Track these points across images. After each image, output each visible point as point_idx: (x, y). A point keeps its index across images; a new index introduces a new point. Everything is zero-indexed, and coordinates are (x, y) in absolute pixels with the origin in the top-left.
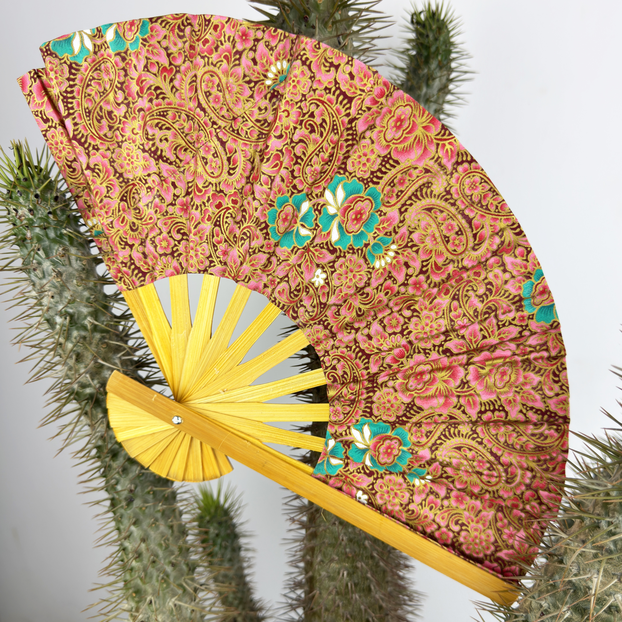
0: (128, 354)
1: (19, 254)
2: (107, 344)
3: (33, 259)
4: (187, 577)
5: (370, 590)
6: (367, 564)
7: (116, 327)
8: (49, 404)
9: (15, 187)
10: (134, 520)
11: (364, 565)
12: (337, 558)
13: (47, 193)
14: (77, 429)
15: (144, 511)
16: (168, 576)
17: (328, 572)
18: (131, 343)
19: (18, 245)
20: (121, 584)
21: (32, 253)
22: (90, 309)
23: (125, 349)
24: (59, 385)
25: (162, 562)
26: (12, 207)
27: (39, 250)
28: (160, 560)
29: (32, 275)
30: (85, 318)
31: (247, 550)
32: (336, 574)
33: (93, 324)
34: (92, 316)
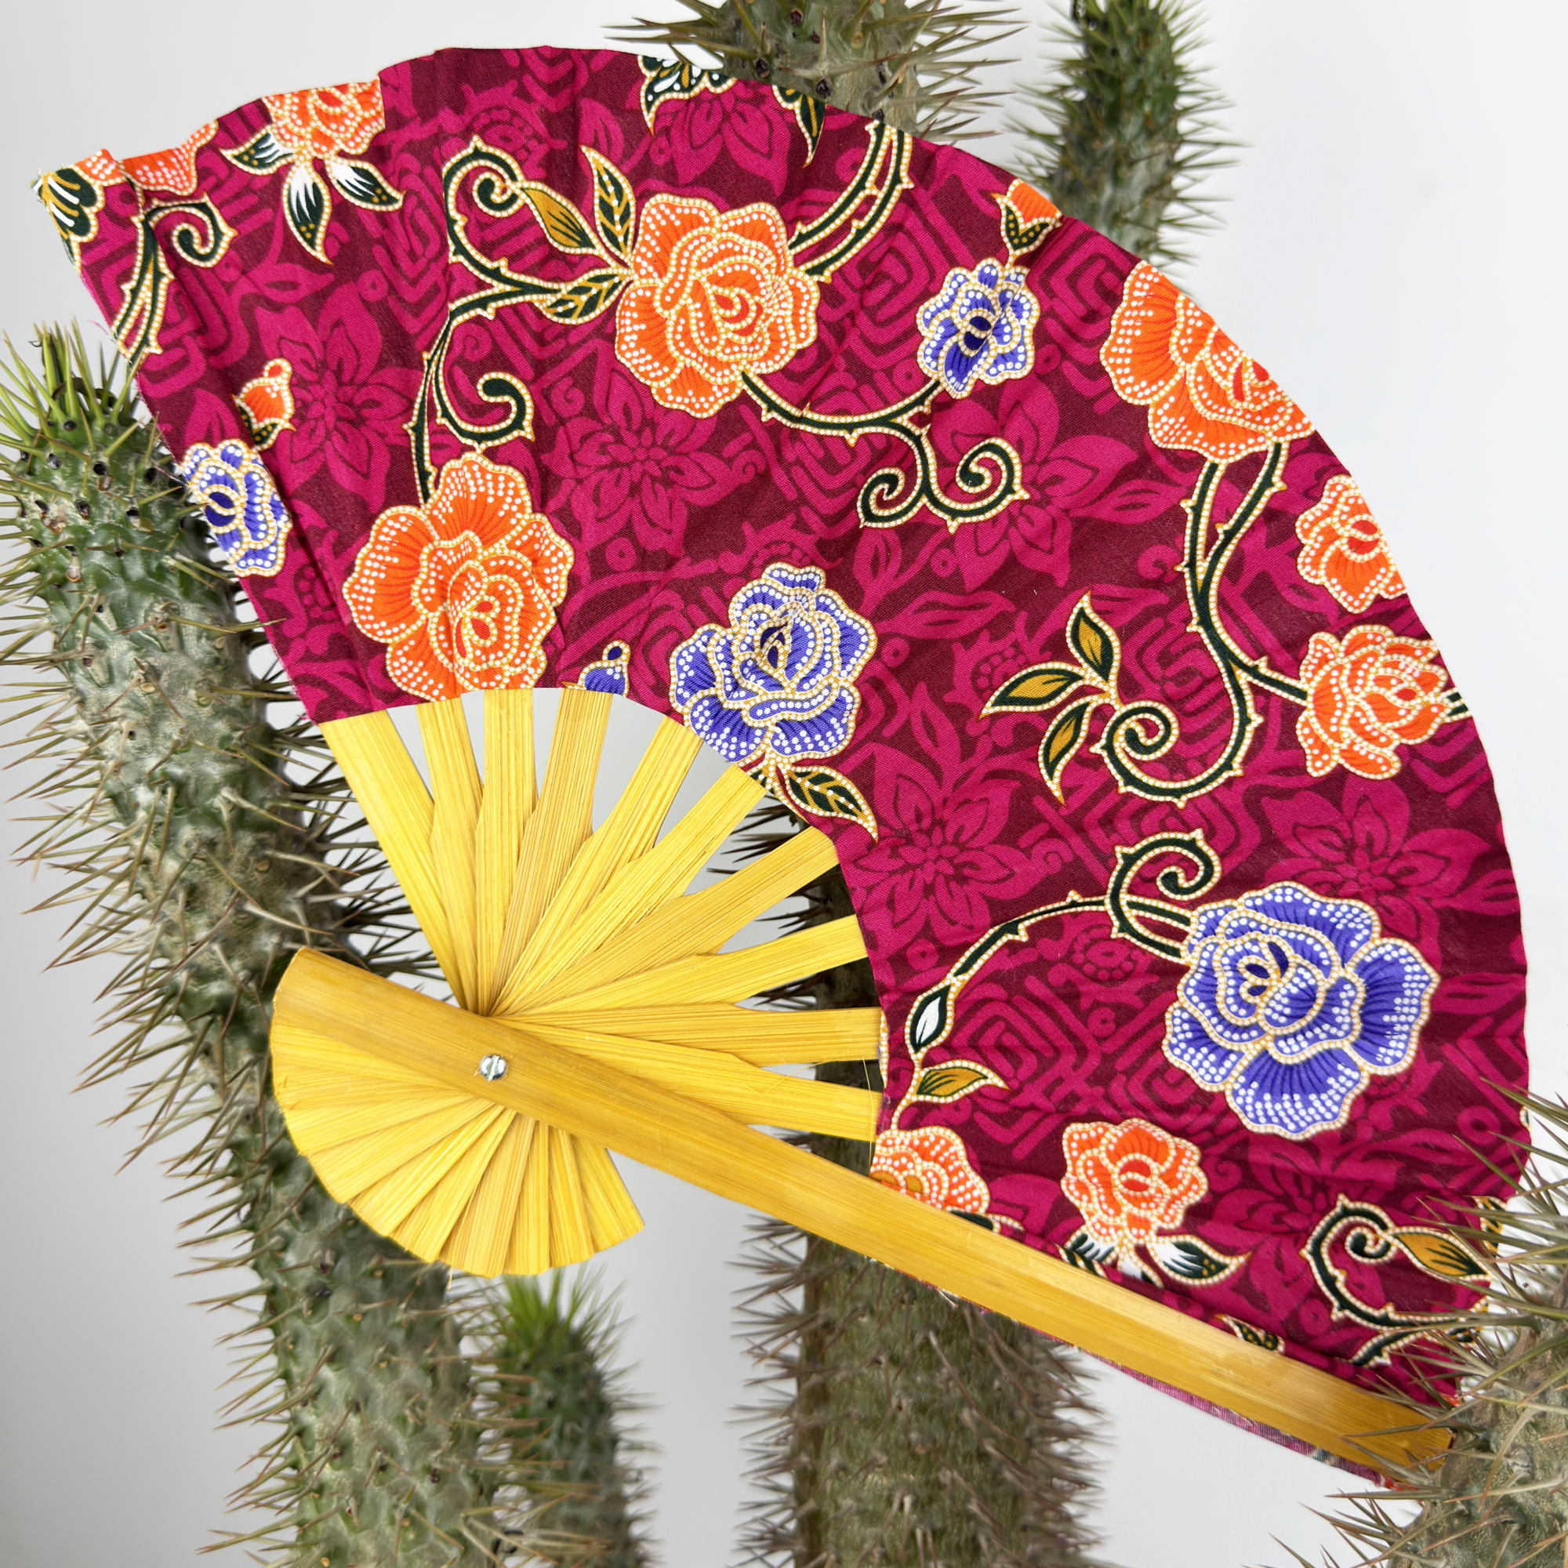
0: (325, 888)
1: (45, 621)
2: (272, 862)
3: (87, 633)
4: (473, 1512)
5: (976, 1550)
6: (968, 1478)
7: (295, 815)
8: (108, 1025)
9: (42, 444)
10: (330, 1348)
11: (961, 1480)
12: (884, 1459)
13: (125, 461)
14: (180, 1096)
15: (358, 1324)
16: (421, 1507)
17: (859, 1500)
18: (333, 858)
19: (43, 597)
20: (291, 1534)
21: (83, 619)
22: (230, 767)
23: (318, 875)
24: (140, 973)
25: (406, 1467)
26: (34, 496)
27: (100, 609)
28: (400, 1462)
29: (79, 675)
30: (216, 791)
31: (635, 1447)
32: (882, 1505)
33: (235, 807)
34: (233, 786)
